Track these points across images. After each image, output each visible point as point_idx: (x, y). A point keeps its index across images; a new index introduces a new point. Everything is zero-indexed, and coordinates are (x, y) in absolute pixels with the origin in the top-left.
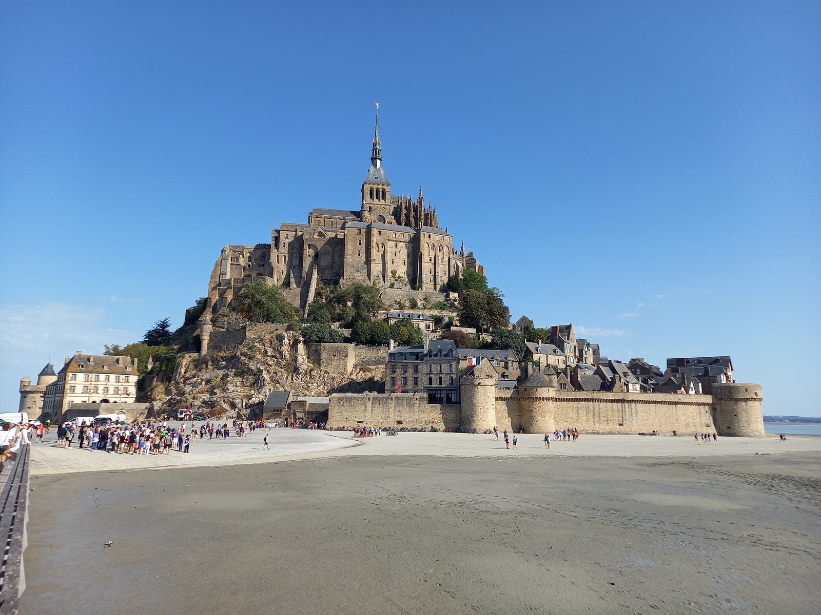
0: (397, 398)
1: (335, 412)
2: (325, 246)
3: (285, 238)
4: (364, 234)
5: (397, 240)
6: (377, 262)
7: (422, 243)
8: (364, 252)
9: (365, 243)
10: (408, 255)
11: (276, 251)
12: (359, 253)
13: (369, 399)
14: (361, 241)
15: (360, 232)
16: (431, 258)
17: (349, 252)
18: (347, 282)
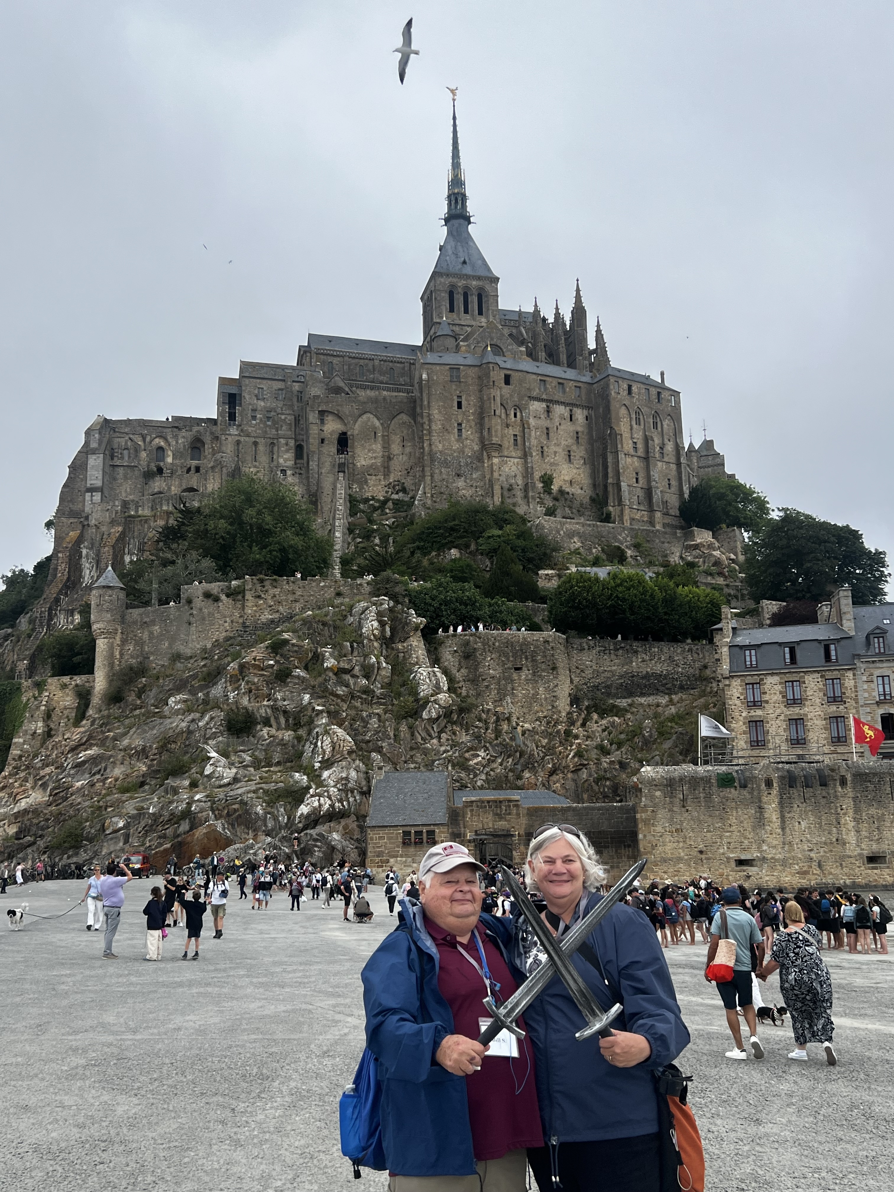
0: (861, 777)
2: (365, 417)
3: (256, 396)
4: (470, 381)
5: (551, 398)
6: (506, 454)
7: (614, 405)
8: (471, 427)
9: (472, 403)
10: (578, 438)
11: (234, 431)
12: (460, 430)
13: (769, 783)
14: (463, 398)
15: (458, 377)
16: (635, 443)
17: (434, 427)
18: (435, 502)
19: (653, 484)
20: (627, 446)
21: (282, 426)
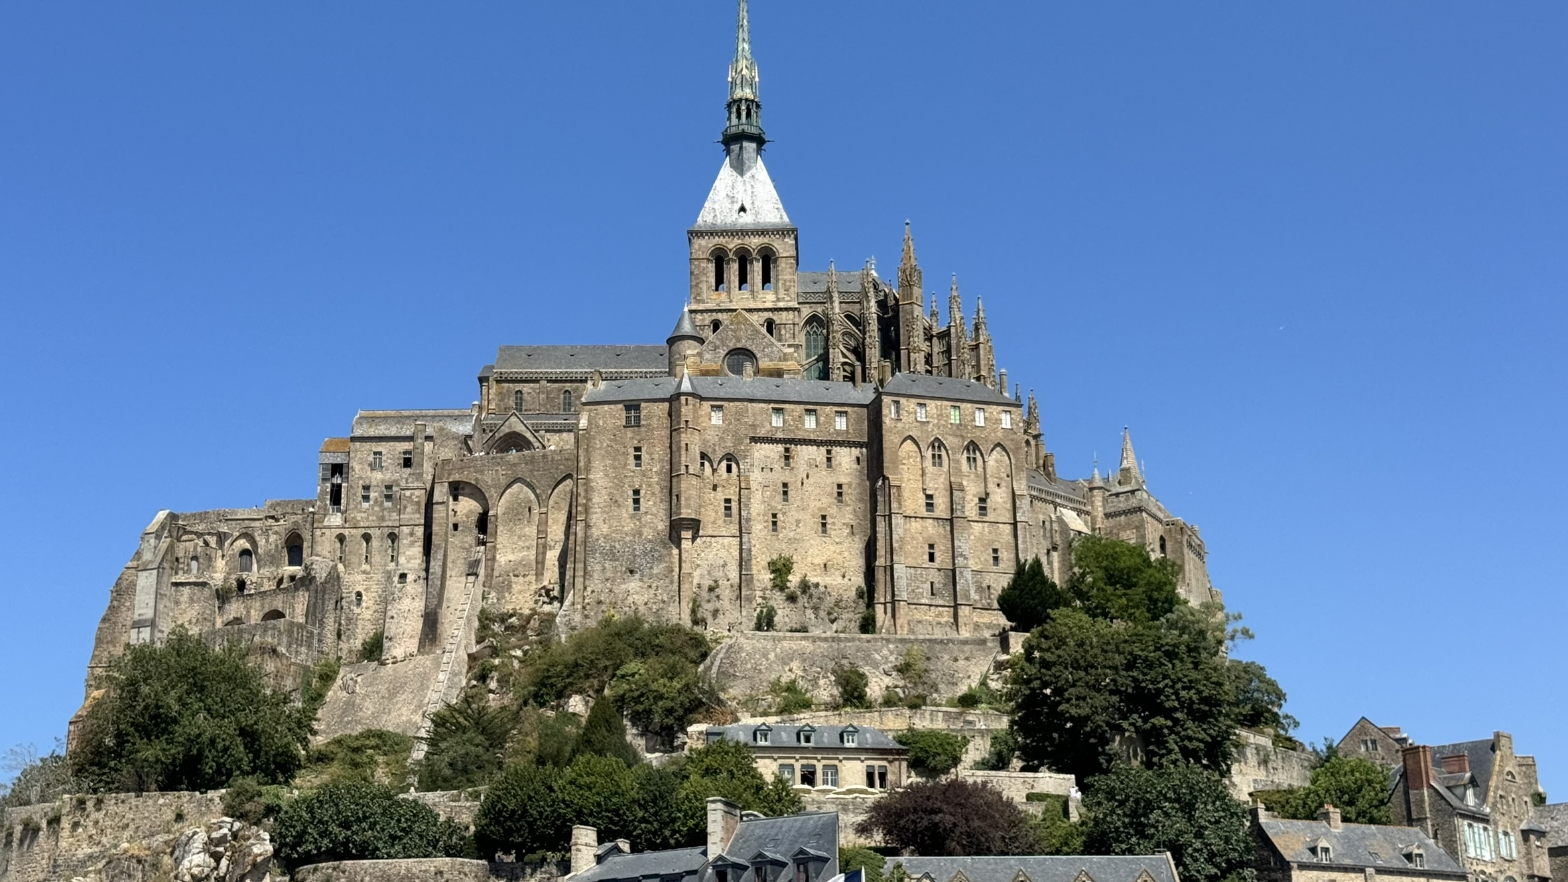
2: (516, 487)
3: (370, 465)
4: (655, 422)
5: (792, 436)
6: (710, 532)
7: (890, 439)
8: (653, 494)
9: (656, 456)
10: (840, 494)
11: (335, 519)
12: (636, 501)
14: (643, 449)
15: (638, 419)
16: (929, 497)
17: (596, 499)
18: (586, 617)
19: (959, 561)
20: (913, 502)
21: (405, 507)
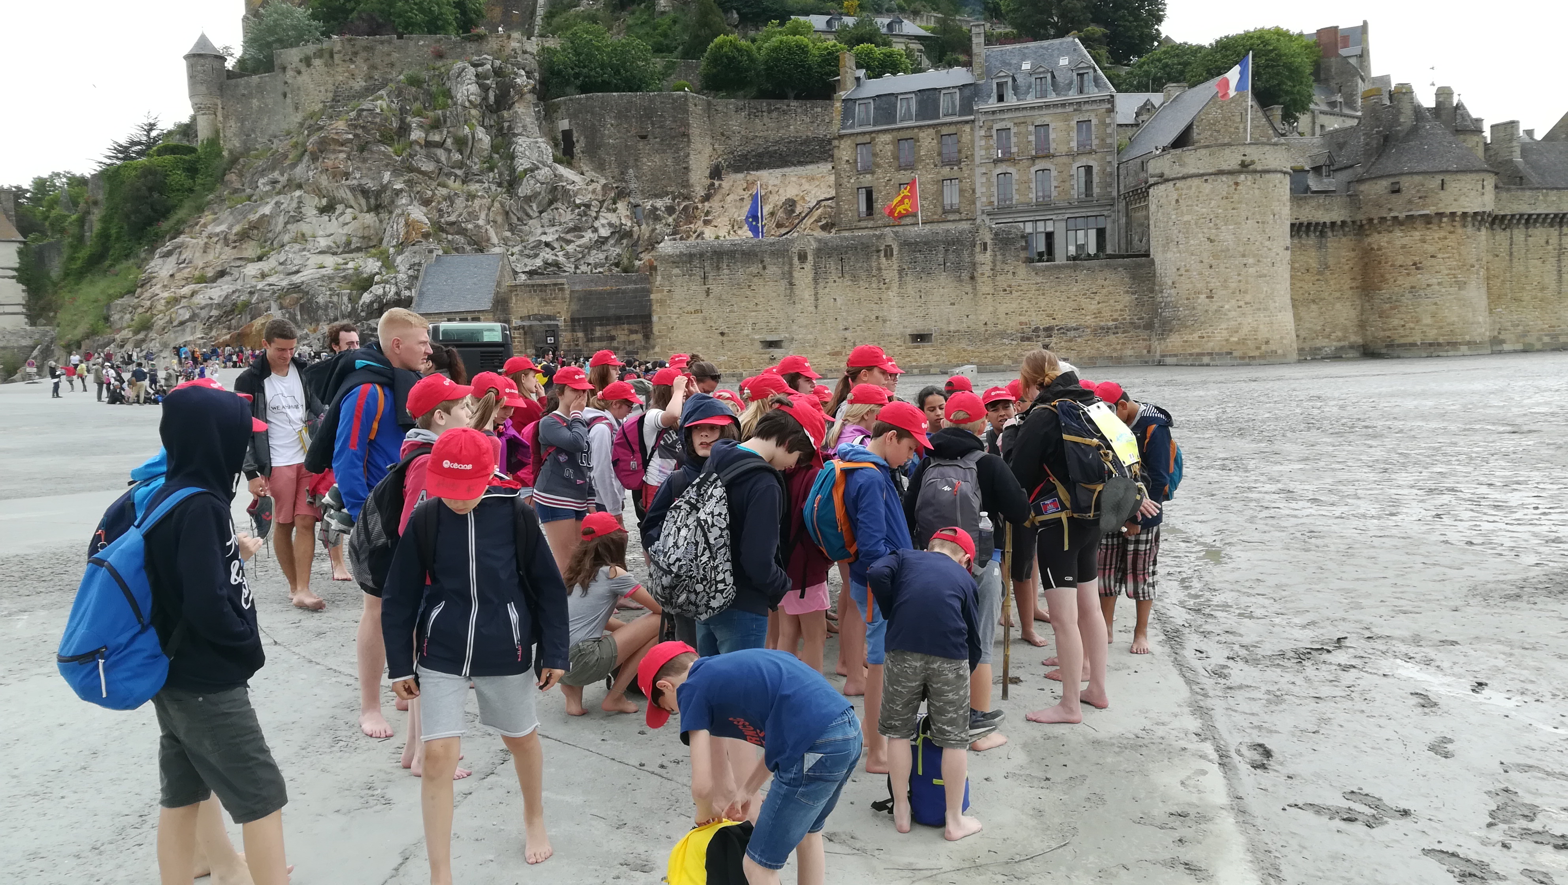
0: (911, 246)
1: (675, 310)
13: (803, 257)
